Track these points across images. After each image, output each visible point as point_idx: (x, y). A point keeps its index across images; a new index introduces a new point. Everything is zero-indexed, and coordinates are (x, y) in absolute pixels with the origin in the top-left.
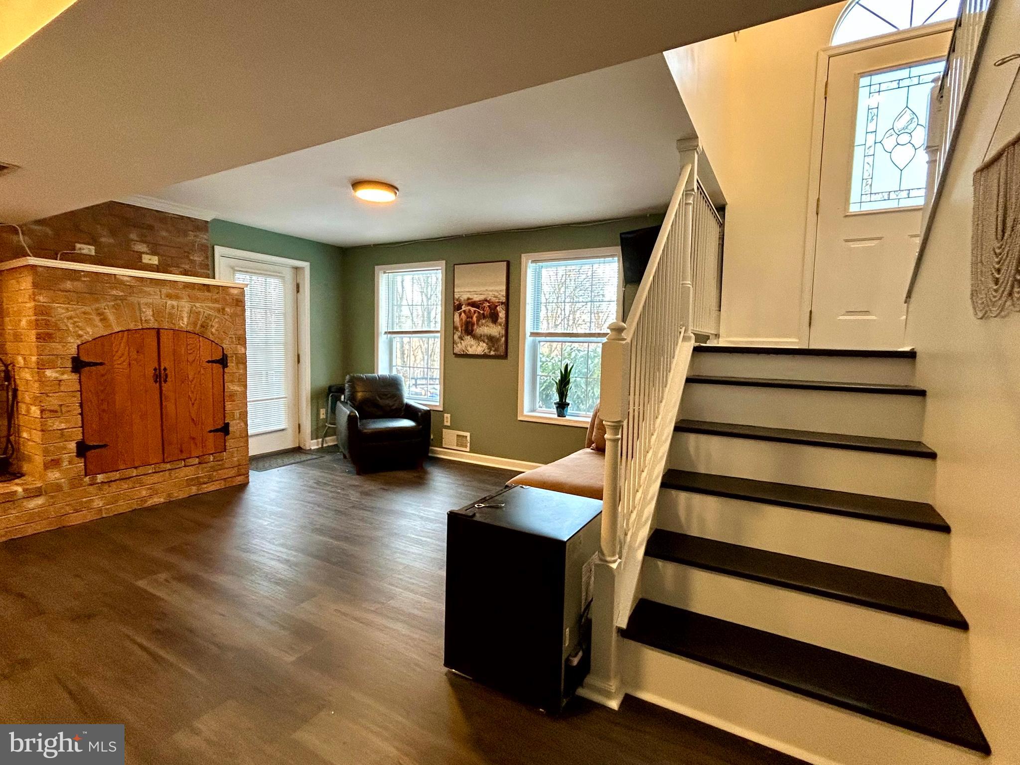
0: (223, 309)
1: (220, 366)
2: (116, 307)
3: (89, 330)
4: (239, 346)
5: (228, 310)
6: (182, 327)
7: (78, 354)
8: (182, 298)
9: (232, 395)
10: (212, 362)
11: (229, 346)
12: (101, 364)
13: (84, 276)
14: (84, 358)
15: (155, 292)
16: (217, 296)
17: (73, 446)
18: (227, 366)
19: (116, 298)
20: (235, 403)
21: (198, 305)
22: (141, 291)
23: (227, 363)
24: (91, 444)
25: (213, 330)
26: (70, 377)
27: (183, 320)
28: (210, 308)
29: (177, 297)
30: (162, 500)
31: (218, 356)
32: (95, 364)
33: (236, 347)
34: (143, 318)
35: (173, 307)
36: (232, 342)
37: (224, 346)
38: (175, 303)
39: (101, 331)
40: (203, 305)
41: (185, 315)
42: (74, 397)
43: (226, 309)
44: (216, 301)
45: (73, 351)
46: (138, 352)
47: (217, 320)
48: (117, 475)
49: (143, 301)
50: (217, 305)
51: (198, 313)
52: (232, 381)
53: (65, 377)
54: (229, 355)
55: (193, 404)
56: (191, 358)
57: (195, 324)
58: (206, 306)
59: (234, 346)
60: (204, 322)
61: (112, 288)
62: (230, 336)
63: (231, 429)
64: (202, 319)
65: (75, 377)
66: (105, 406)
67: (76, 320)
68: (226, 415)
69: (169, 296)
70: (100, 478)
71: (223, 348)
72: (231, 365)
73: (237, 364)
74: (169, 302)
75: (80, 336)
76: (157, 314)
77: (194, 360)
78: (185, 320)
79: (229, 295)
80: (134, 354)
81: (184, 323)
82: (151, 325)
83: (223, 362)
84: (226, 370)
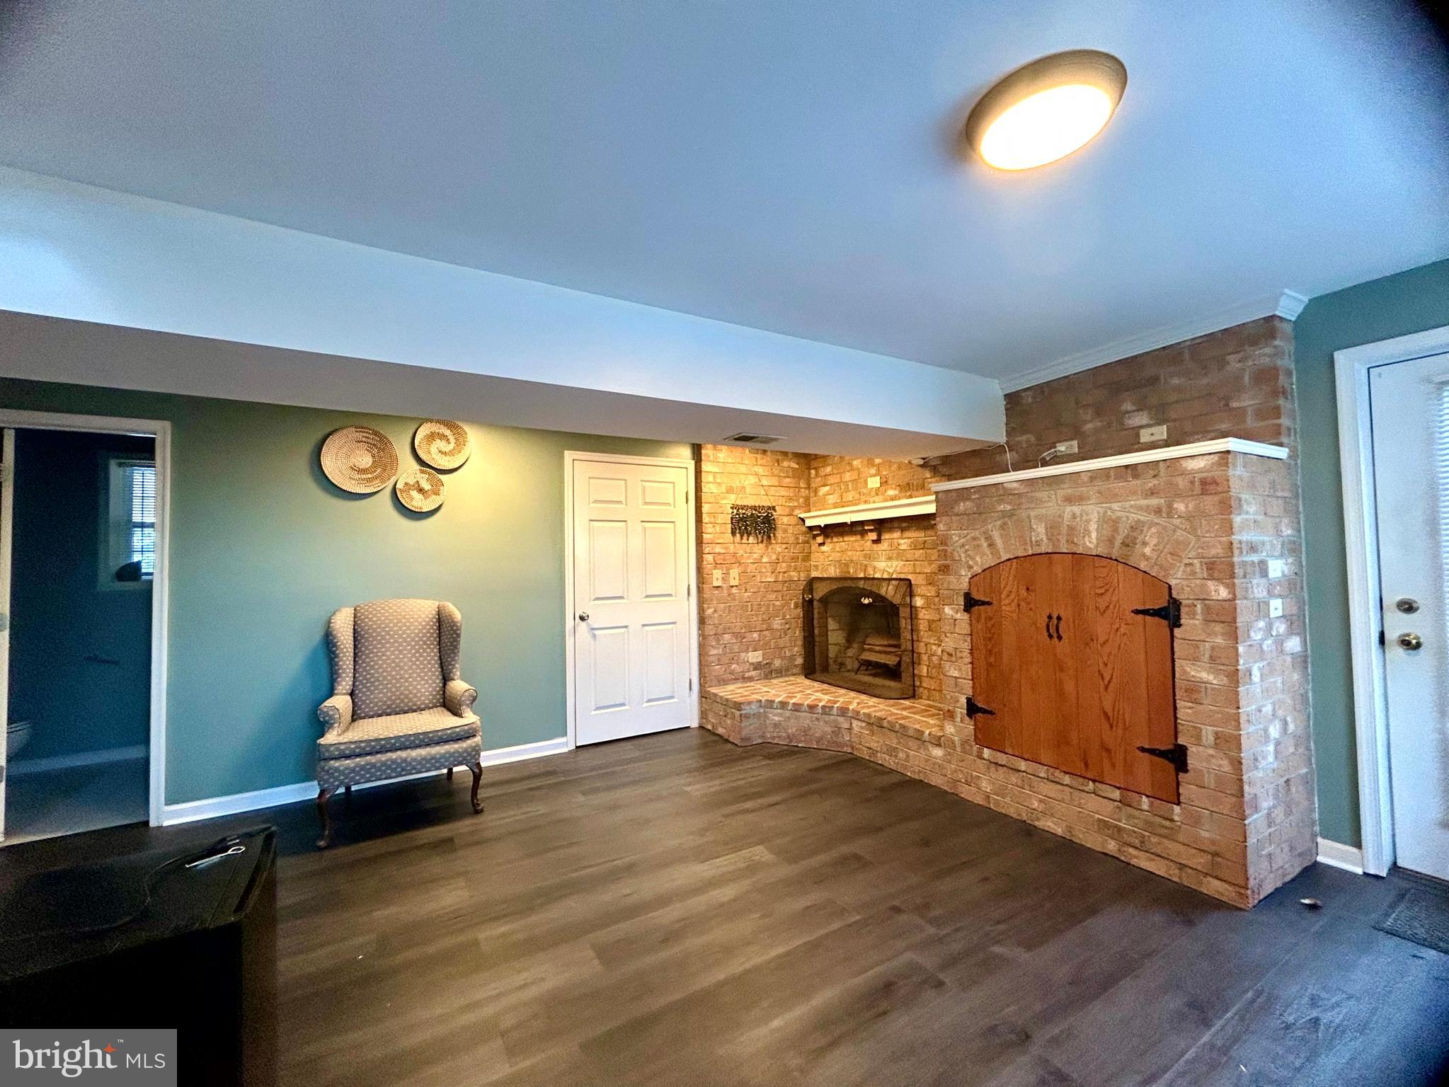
0: (1170, 506)
1: (1165, 623)
2: (1003, 527)
3: (978, 559)
4: (1210, 583)
5: (1180, 506)
6: (1090, 549)
7: (969, 589)
8: (1089, 499)
9: (1194, 689)
10: (1145, 612)
11: (1185, 583)
12: (989, 603)
13: (975, 492)
14: (975, 595)
15: (1049, 497)
16: (1155, 482)
17: (963, 700)
18: (1179, 626)
19: (1004, 514)
20: (1201, 707)
21: (1115, 506)
22: (1032, 500)
23: (1178, 617)
24: (979, 705)
25: (1147, 550)
26: (962, 616)
27: (1090, 537)
28: (1140, 508)
29: (1080, 499)
30: (1059, 831)
31: (1162, 603)
32: (984, 603)
33: (1203, 586)
34: (1033, 539)
35: (1074, 516)
36: (1193, 573)
37: (1173, 582)
38: (1076, 509)
39: (990, 561)
40: (1127, 504)
41: (1093, 527)
42: (965, 641)
43: (1175, 506)
44: (1152, 493)
45: (964, 585)
46: (1028, 589)
47: (1153, 530)
48: (1002, 758)
49: (1032, 514)
50: (1154, 502)
51: (1116, 522)
52: (1195, 659)
53: (958, 616)
54: (1184, 602)
55: (1106, 688)
56: (1102, 603)
57: (1111, 541)
58: (1132, 506)
59: (1198, 582)
60: (1127, 537)
61: (1001, 501)
62: (1187, 561)
63: (1191, 762)
64: (1123, 531)
65: (966, 616)
66: (992, 660)
67: (967, 547)
68: (1180, 727)
69: (1069, 500)
70: (987, 753)
71: (1170, 587)
72: (1191, 624)
73: (1207, 621)
74: (1068, 509)
75: (970, 567)
76: (1053, 528)
77: (1108, 607)
78: (1094, 535)
79: (1183, 473)
80: (1023, 592)
81: (1091, 542)
82: (1043, 549)
83: (1170, 613)
84: (1176, 631)
